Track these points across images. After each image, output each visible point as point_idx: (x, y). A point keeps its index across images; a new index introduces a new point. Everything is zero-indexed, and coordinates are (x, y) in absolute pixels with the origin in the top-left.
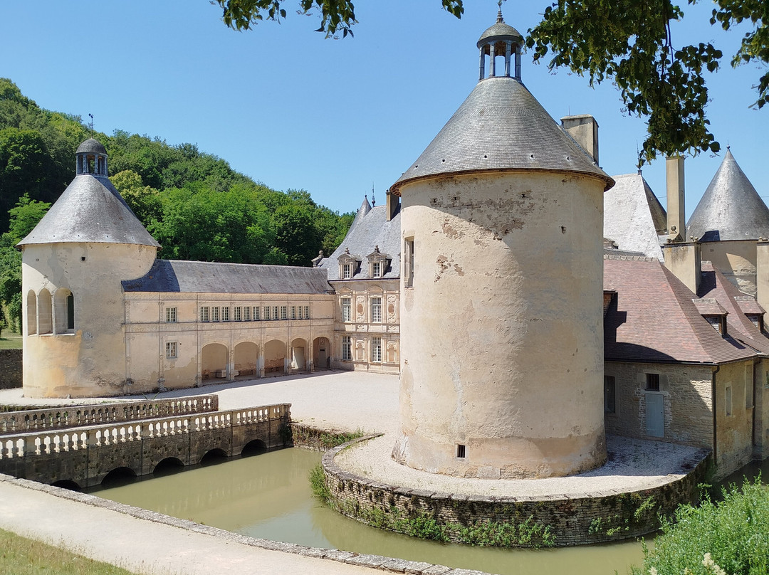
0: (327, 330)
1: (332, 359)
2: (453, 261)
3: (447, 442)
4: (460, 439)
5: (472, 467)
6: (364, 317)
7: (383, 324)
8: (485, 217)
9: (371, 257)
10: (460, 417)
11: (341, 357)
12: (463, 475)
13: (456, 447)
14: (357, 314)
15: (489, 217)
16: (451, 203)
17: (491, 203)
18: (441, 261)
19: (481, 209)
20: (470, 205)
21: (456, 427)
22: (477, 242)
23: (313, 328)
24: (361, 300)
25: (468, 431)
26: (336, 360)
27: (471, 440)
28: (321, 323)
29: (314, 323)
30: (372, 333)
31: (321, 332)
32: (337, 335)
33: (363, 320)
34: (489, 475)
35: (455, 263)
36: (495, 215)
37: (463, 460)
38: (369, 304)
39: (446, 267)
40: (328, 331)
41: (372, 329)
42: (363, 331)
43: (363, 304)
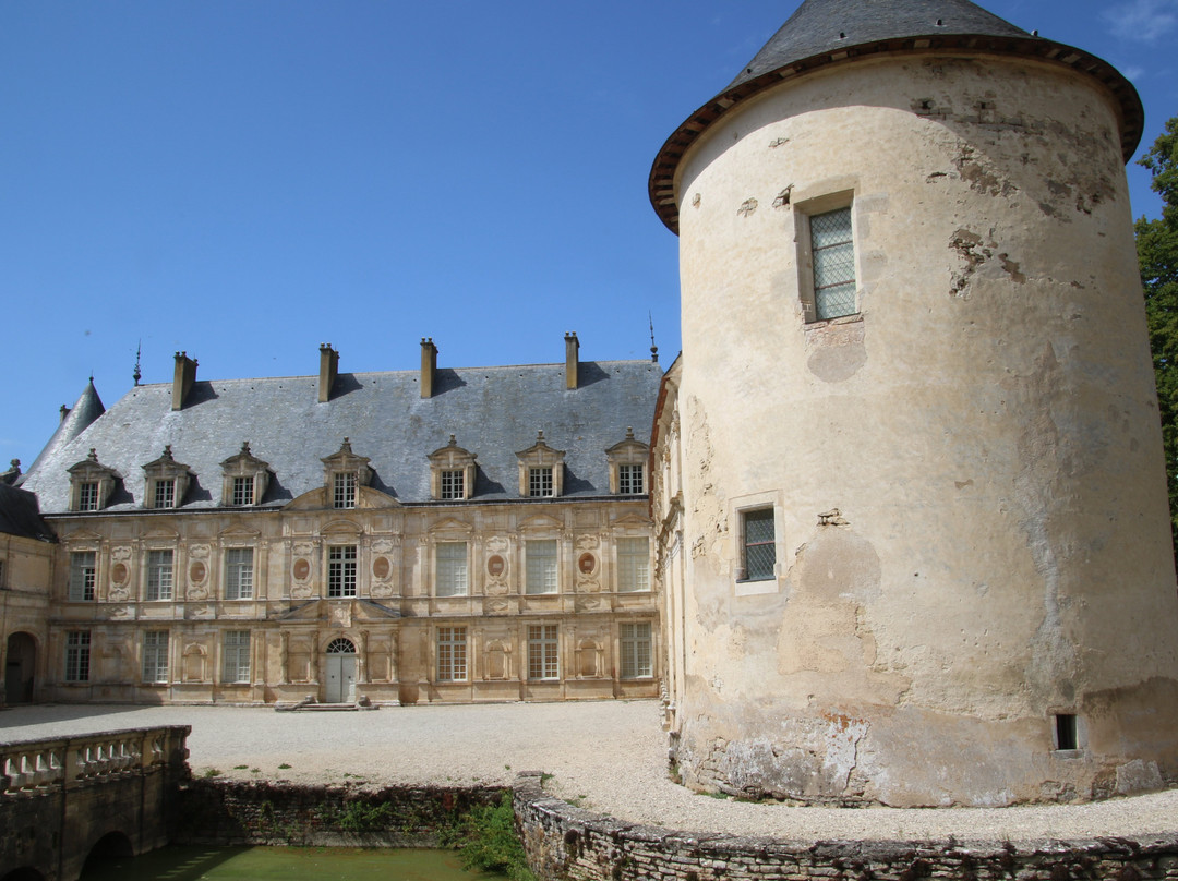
0: (35, 617)
1: (40, 681)
2: (995, 246)
3: (1025, 713)
4: (1061, 700)
5: (1103, 768)
6: (128, 590)
7: (176, 603)
8: (1055, 158)
9: (151, 468)
10: (1055, 641)
11: (63, 678)
12: (1088, 793)
13: (1053, 720)
14: (112, 585)
15: (1062, 158)
16: (972, 113)
17: (1060, 129)
18: (962, 242)
19: (1047, 139)
20: (1017, 125)
21: (1048, 668)
22: (1047, 210)
23: (9, 610)
24: (123, 554)
25: (1078, 676)
26: (49, 685)
27: (1088, 697)
28: (25, 602)
29: (13, 601)
30: (147, 623)
31: (25, 621)
32: (55, 630)
33: (124, 597)
34: (1143, 783)
35: (1001, 250)
36: (1072, 157)
37: (1077, 755)
38: (143, 562)
39: (979, 260)
40: (37, 621)
41: (151, 614)
42: (125, 618)
43: (130, 564)
